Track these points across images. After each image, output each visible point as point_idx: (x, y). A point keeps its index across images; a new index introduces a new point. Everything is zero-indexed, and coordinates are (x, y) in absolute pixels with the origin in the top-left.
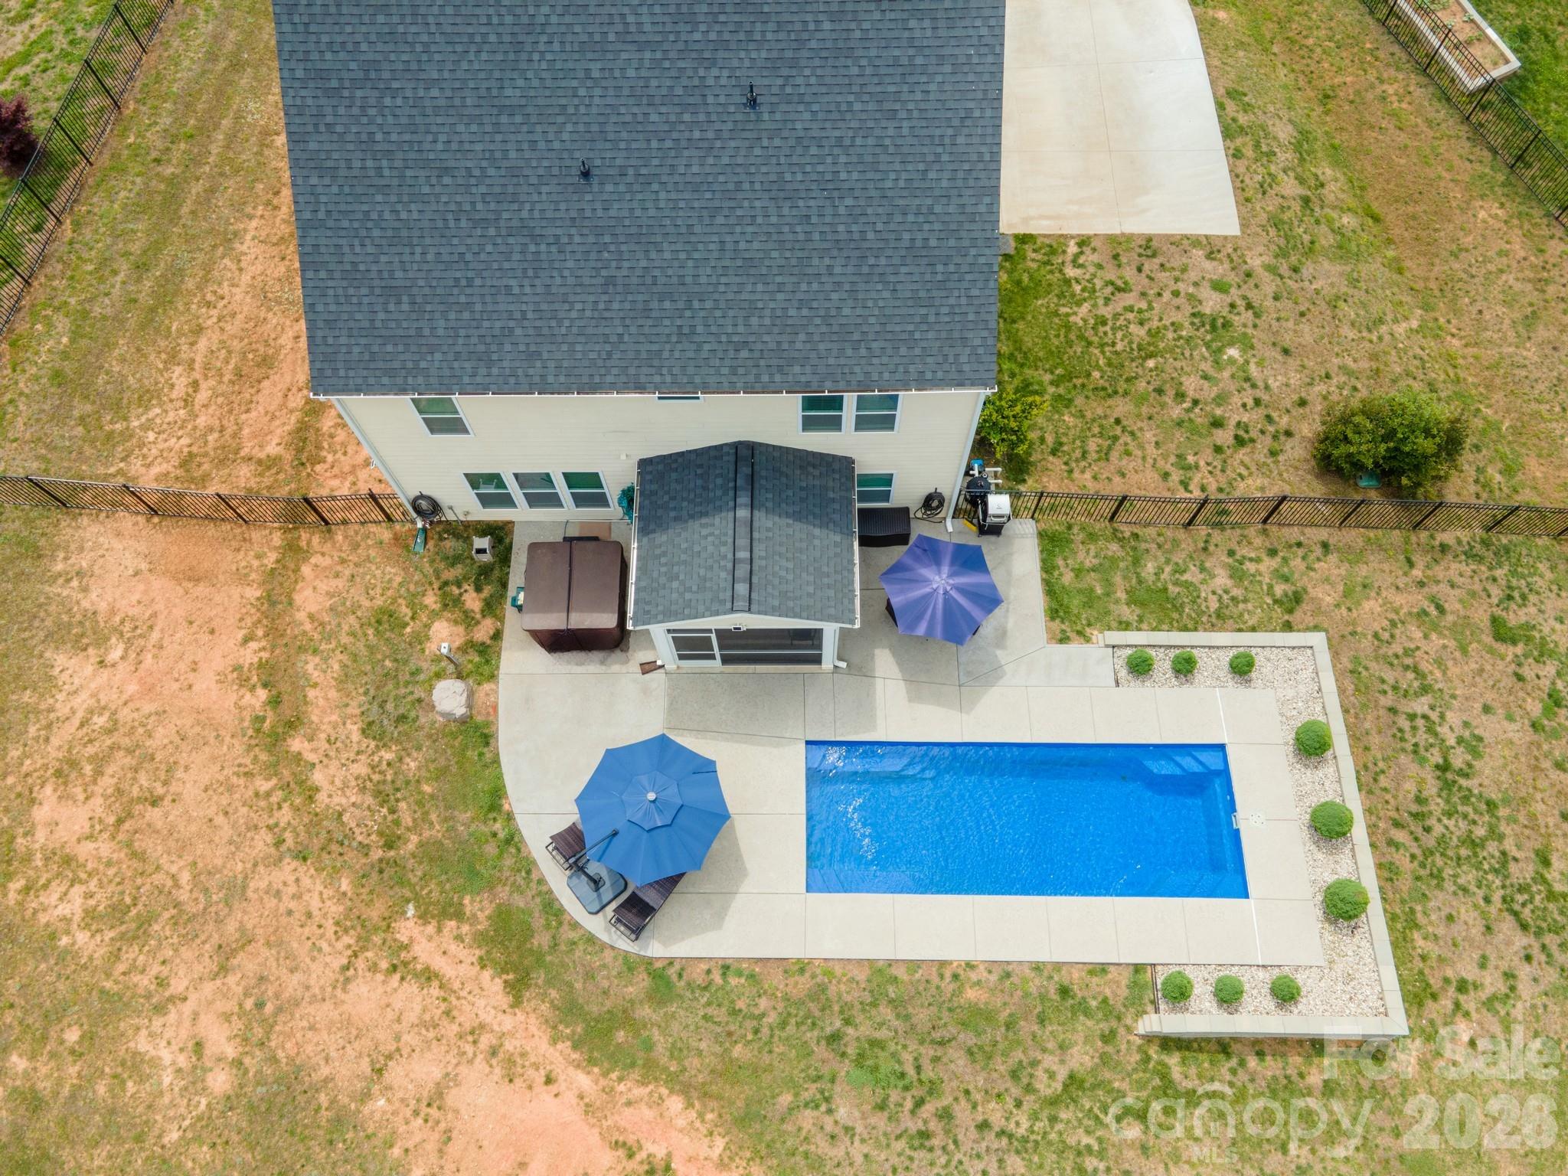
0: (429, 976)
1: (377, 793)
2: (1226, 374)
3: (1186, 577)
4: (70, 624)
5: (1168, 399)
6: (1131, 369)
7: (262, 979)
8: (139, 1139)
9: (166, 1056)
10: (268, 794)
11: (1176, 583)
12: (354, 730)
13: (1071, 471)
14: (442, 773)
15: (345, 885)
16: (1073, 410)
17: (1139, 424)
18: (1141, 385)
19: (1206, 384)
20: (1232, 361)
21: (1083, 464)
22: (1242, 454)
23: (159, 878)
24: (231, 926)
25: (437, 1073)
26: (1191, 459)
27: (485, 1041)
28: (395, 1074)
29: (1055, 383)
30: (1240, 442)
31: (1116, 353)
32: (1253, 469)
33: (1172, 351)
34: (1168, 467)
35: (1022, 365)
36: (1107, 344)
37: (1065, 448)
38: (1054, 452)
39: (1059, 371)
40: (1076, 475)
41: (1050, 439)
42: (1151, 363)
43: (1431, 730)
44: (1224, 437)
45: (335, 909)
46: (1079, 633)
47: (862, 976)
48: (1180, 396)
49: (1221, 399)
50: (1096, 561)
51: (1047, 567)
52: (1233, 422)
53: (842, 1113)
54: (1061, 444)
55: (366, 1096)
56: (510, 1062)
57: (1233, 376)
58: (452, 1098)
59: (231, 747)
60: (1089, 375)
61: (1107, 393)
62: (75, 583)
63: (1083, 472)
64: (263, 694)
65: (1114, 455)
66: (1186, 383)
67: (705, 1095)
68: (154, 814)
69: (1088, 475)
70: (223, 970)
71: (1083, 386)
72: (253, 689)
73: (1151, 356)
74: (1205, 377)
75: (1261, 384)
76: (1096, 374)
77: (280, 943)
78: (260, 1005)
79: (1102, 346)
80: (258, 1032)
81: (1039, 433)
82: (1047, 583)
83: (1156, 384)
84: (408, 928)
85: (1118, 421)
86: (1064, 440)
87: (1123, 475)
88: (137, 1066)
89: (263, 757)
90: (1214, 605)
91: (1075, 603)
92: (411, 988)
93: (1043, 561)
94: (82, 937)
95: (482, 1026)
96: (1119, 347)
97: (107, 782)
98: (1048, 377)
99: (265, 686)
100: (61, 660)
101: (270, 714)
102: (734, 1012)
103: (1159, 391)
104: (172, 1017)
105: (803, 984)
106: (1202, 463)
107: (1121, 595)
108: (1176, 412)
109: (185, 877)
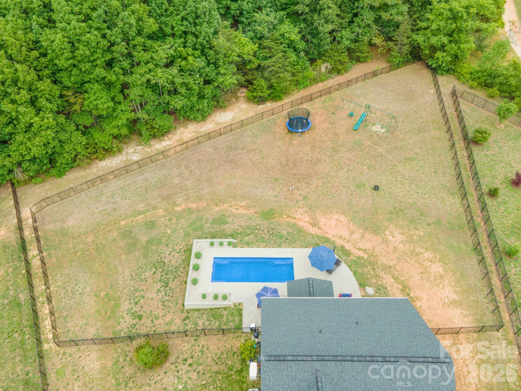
0: (359, 249)
1: (379, 276)
2: (184, 380)
3: (208, 323)
4: (459, 305)
5: (202, 371)
6: (210, 380)
7: (388, 247)
8: (396, 225)
9: (398, 235)
10: (401, 277)
11: (211, 321)
12: (389, 288)
13: (232, 347)
14: (367, 279)
15: (380, 262)
16: (228, 366)
17: (211, 363)
18: (208, 375)
19: (190, 376)
20: (181, 385)
21: (228, 350)
22: (186, 356)
23: (414, 260)
24: (397, 254)
25: (353, 236)
26: (200, 354)
27: (346, 241)
28: (360, 236)
29: (232, 375)
30: (186, 360)
31: (213, 385)
32: (185, 353)
33: (198, 386)
34: (206, 351)
35: (240, 380)
36: (215, 388)
37: (232, 354)
38: (235, 352)
39: (230, 378)
40: (230, 347)
41: (236, 356)
42: (204, 382)
43: (166, 293)
44: (190, 361)
45: (379, 258)
46: (236, 306)
47: (283, 246)
48: (198, 373)
49: (188, 372)
50: (229, 324)
51: (241, 321)
52: (186, 365)
53: (285, 232)
54: (233, 355)
55: (363, 232)
56: (341, 238)
57: (183, 379)
58: (350, 233)
59: (413, 284)
60: (222, 378)
61: (218, 373)
62: (465, 314)
63: (228, 348)
64: (411, 295)
65: (220, 353)
66: (196, 376)
67: (308, 233)
68: (421, 271)
69: (227, 347)
70: (395, 247)
71: (224, 374)
72: (414, 297)
73: (204, 385)
74: (190, 379)
75: (176, 377)
76: (220, 378)
77: (387, 252)
78: (386, 243)
79: (217, 387)
80: (384, 239)
81: (238, 358)
82: (242, 317)
83: (205, 376)
84: (366, 256)
85: (217, 364)
86: (232, 357)
87: (218, 348)
88: (402, 234)
89: (405, 283)
90: (204, 316)
91: (236, 313)
92: (362, 247)
93: (242, 322)
94: (421, 250)
95: (347, 243)
96: (212, 387)
97: (433, 275)
98: (233, 377)
99: (412, 297)
100: (456, 297)
101: (408, 292)
102: (304, 242)
103: (204, 374)
104: (400, 241)
105: (293, 245)
106: (197, 353)
107: (225, 317)
108: (200, 368)
109: (409, 261)
